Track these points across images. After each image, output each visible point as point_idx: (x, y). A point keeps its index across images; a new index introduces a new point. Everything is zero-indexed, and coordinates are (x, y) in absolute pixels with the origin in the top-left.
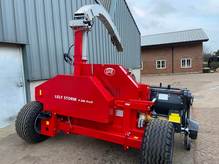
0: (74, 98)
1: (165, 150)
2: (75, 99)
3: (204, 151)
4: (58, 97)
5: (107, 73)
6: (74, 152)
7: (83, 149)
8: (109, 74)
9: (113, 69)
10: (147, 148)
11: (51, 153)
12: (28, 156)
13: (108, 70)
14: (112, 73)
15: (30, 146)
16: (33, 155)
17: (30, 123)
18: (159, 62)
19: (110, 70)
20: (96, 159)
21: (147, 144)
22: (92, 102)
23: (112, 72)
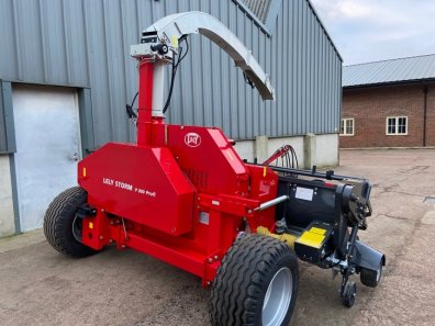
0: (129, 185)
1: (246, 293)
2: (130, 188)
4: (107, 181)
5: (189, 142)
6: (129, 281)
8: (192, 144)
9: (197, 136)
10: (219, 284)
11: (92, 277)
12: (53, 277)
13: (190, 136)
14: (196, 144)
16: (62, 277)
17: (64, 223)
20: (158, 297)
21: (220, 277)
22: (153, 194)
23: (196, 140)
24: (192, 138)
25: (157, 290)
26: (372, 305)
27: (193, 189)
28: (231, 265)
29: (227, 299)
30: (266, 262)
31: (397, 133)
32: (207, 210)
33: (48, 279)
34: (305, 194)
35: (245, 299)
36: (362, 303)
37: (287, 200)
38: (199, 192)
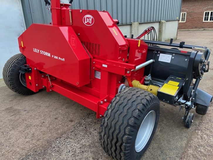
0: (48, 53)
1: (125, 132)
2: (49, 55)
3: (208, 132)
4: (35, 50)
5: (86, 22)
6: (55, 110)
7: (66, 108)
8: (88, 23)
9: (92, 17)
10: (106, 124)
11: (34, 108)
12: (11, 107)
13: (87, 18)
14: (91, 23)
15: (19, 98)
16: (16, 107)
17: (13, 76)
18: (207, 14)
19: (88, 18)
21: (106, 119)
22: (63, 60)
23: (91, 20)
24: (88, 19)
25: (71, 116)
26: (203, 127)
27: (90, 56)
28: (114, 111)
29: (111, 135)
30: (139, 110)
31: (209, 21)
32: (99, 70)
33: (7, 109)
34: (166, 58)
35: (124, 136)
36: (196, 125)
37: (153, 63)
38: (94, 58)
